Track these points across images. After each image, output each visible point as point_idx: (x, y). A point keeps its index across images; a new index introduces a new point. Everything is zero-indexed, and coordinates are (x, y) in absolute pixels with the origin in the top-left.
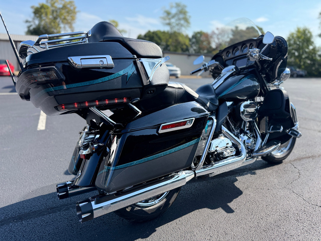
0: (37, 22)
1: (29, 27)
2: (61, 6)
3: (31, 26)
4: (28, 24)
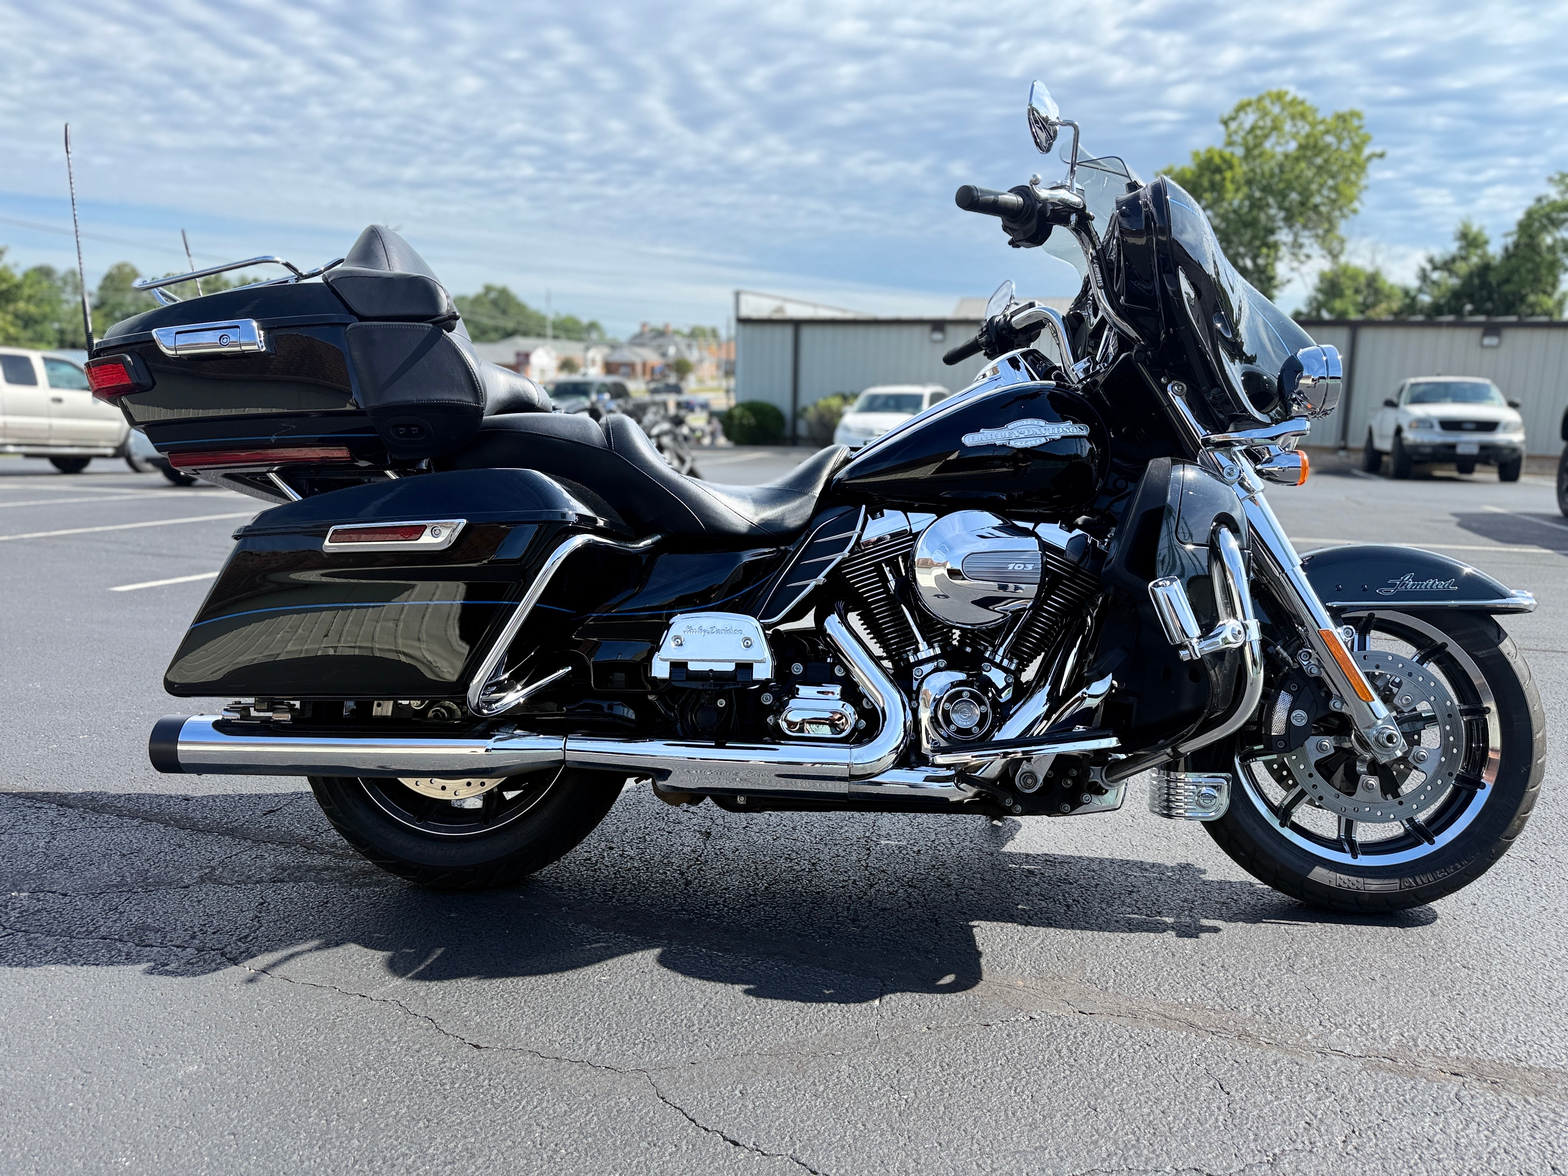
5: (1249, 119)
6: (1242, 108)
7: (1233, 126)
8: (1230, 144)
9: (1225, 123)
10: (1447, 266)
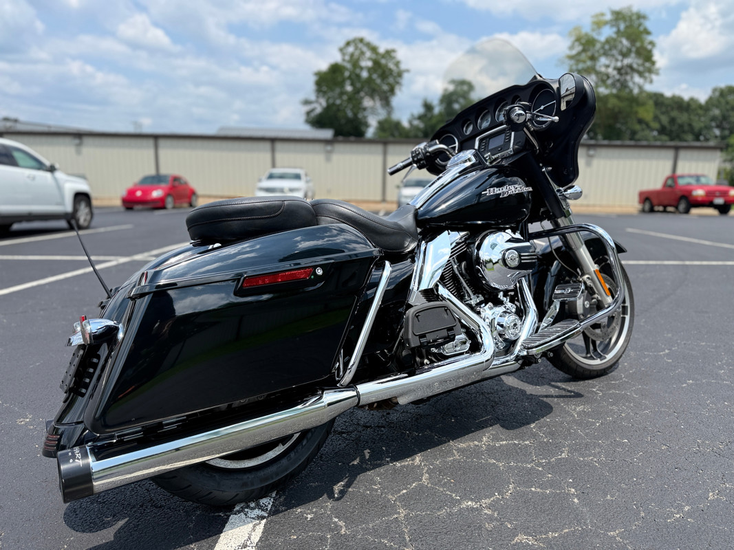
0: (323, 102)
1: (308, 113)
2: (370, 64)
3: (312, 110)
4: (307, 108)
5: (351, 49)
6: (348, 44)
7: (345, 51)
8: (344, 60)
9: (341, 50)
10: (420, 118)
